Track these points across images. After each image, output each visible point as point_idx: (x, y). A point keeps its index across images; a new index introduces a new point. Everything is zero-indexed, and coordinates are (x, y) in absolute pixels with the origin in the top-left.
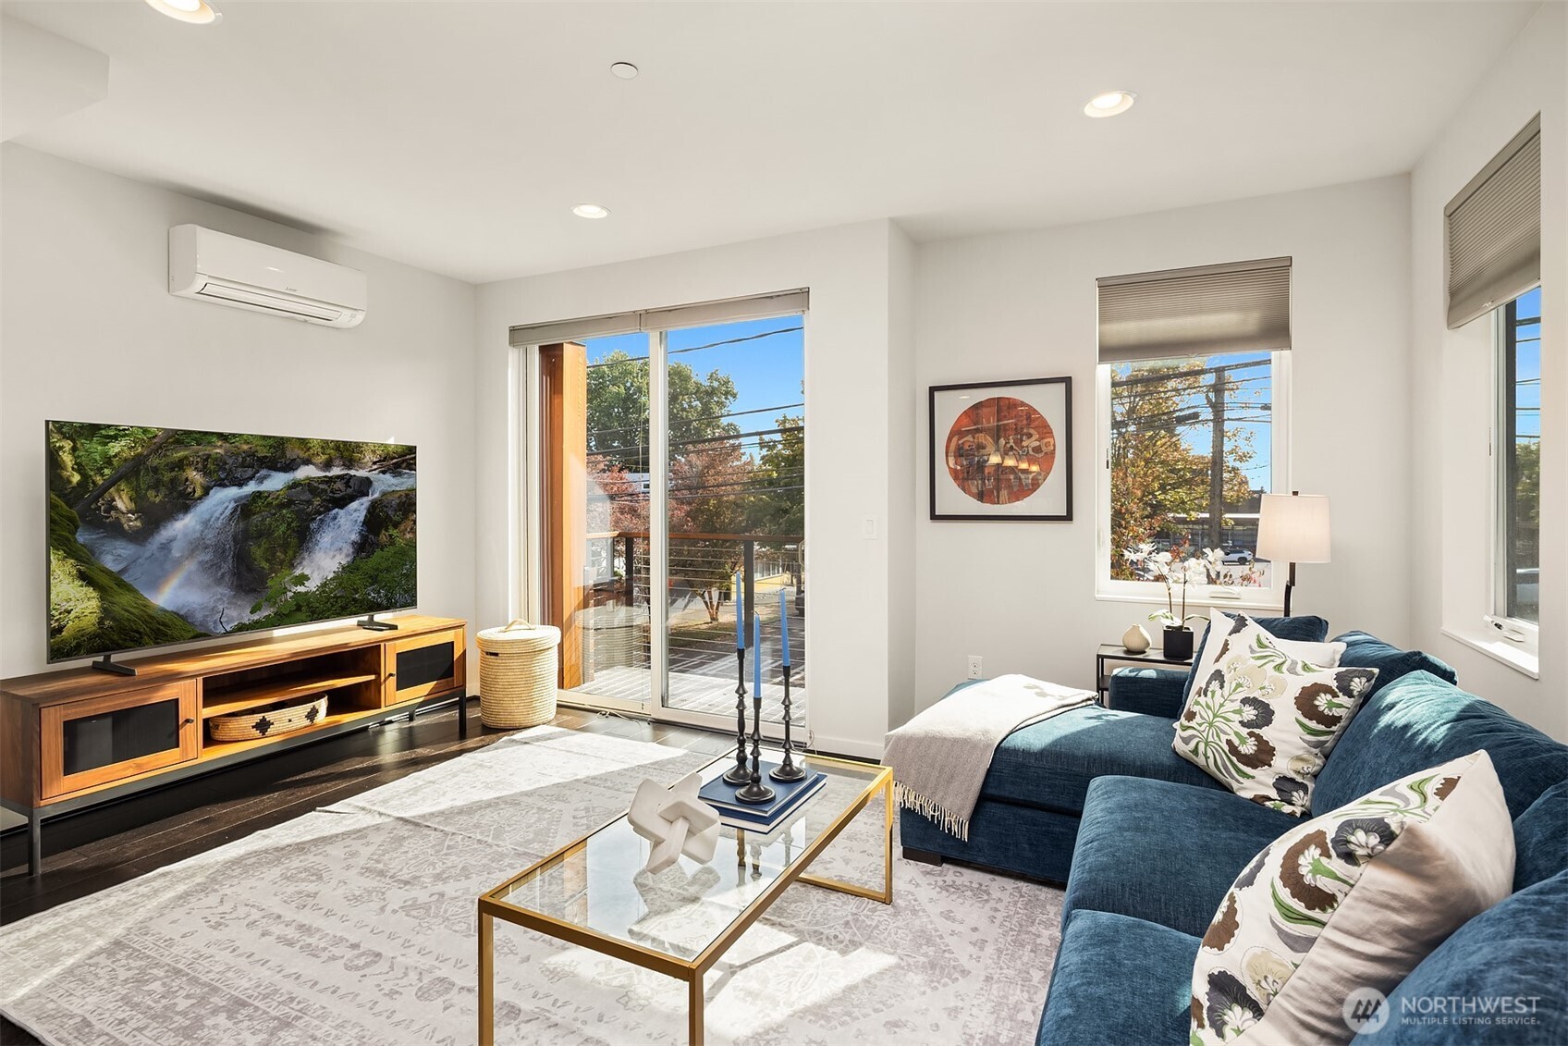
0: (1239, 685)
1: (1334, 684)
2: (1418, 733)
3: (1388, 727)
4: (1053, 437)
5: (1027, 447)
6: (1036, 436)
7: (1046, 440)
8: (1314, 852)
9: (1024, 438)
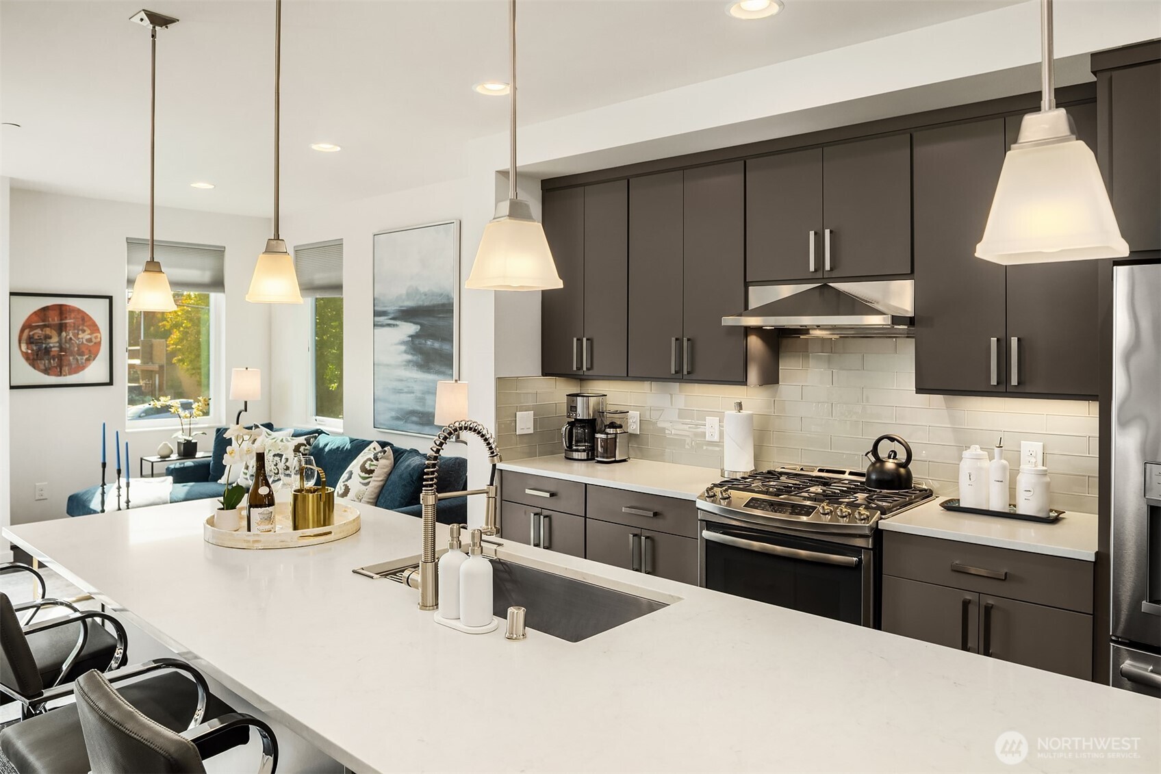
0: (270, 451)
1: (305, 442)
2: (344, 448)
3: (330, 450)
4: (100, 333)
5: (82, 338)
6: (88, 331)
7: (95, 335)
8: (369, 462)
9: (80, 332)
